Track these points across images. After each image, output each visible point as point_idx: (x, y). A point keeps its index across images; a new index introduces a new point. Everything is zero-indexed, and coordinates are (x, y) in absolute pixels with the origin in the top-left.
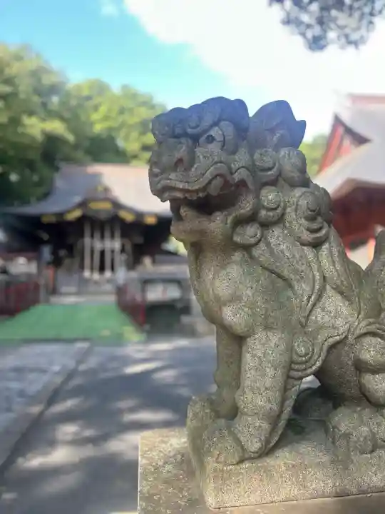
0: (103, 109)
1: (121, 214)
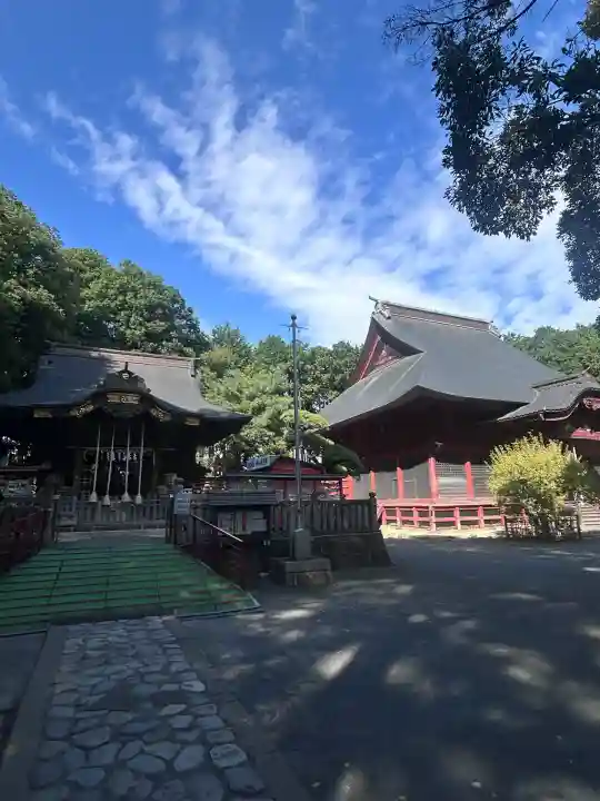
0: (96, 286)
1: (154, 412)
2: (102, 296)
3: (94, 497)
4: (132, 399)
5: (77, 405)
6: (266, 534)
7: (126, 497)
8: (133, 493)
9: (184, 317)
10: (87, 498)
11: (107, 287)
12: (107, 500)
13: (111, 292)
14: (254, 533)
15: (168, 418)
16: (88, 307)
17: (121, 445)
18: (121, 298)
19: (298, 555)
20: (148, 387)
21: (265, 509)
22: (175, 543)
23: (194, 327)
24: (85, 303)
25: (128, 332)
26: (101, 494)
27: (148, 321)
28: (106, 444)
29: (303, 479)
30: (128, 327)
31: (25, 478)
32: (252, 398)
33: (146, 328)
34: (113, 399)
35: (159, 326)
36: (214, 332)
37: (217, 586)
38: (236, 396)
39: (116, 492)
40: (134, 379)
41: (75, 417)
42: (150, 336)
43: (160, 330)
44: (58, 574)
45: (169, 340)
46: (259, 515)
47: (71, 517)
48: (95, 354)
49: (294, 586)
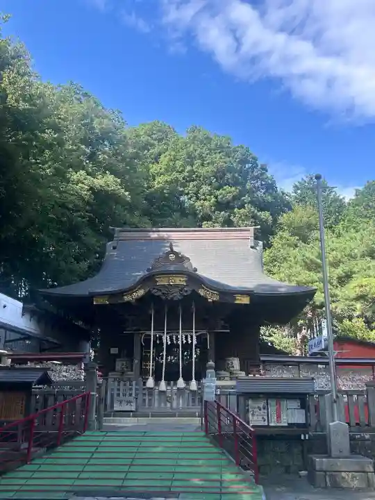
0: (164, 159)
1: (202, 292)
2: (169, 169)
3: (150, 382)
4: (180, 281)
5: (130, 290)
6: (304, 427)
7: (181, 383)
8: (187, 379)
9: (257, 178)
10: (145, 384)
11: (175, 159)
12: (163, 385)
13: (179, 163)
14: (291, 425)
15: (216, 298)
16: (158, 183)
17: (173, 329)
18: (189, 168)
19: (334, 452)
20: (194, 266)
21: (302, 399)
22: (206, 431)
23: (270, 187)
24: (154, 180)
25: (198, 204)
26: (157, 380)
27: (218, 189)
28: (159, 328)
29: (337, 364)
30: (198, 198)
31: (74, 364)
32: (335, 264)
33: (216, 197)
34: (162, 281)
35: (228, 192)
36: (296, 188)
37: (233, 477)
38: (317, 264)
39: (172, 377)
40: (181, 259)
41: (129, 303)
42: (221, 206)
43: (229, 197)
44: (93, 453)
45: (242, 206)
46: (296, 404)
47: (129, 402)
48: (154, 235)
49: (326, 487)
